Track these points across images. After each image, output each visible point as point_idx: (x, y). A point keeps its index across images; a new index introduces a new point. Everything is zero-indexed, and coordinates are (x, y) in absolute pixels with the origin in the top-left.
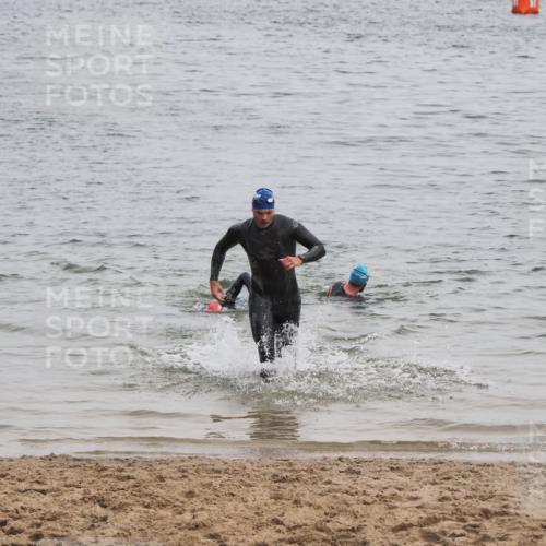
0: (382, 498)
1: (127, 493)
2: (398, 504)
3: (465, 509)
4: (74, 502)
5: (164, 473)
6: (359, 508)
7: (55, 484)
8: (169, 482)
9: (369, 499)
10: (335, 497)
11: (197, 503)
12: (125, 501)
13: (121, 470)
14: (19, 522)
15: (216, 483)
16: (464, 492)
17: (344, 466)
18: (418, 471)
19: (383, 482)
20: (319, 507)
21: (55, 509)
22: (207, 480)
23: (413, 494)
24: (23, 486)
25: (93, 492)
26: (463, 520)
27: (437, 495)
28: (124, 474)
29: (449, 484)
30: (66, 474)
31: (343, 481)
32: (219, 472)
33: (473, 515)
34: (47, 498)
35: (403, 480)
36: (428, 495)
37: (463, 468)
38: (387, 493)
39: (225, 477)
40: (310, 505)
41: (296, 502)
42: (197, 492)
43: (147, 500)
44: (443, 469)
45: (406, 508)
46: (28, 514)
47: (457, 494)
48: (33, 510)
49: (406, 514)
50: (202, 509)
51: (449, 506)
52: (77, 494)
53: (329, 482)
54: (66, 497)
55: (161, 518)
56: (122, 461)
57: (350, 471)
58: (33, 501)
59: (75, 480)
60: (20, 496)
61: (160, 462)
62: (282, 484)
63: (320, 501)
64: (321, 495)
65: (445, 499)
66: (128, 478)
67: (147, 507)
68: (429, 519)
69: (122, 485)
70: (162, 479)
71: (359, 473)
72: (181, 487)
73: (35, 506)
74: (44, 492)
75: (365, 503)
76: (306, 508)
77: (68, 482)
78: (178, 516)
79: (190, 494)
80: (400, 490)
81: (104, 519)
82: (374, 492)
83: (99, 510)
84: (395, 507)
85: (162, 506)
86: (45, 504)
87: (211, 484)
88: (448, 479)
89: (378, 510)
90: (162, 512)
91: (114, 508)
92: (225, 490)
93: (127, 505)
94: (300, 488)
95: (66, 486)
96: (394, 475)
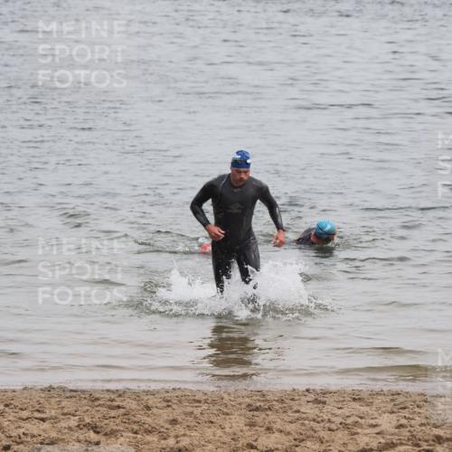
0: (345, 426)
1: (118, 421)
2: (359, 430)
3: (420, 435)
4: (70, 428)
5: (150, 403)
6: (325, 434)
7: (53, 413)
8: (155, 410)
9: (333, 427)
10: (303, 424)
11: (180, 429)
12: (115, 428)
13: (112, 400)
14: (21, 446)
15: (197, 412)
16: (418, 420)
17: (311, 397)
18: (378, 401)
19: (346, 411)
20: (289, 433)
21: (54, 435)
22: (189, 409)
23: (373, 422)
24: (25, 414)
25: (88, 420)
26: (418, 445)
27: (395, 423)
28: (115, 404)
29: (406, 413)
30: (63, 404)
31: (310, 410)
32: (199, 401)
33: (426, 441)
34: (46, 425)
35: (365, 409)
36: (387, 422)
37: (418, 398)
38: (349, 421)
39: (205, 407)
40: (281, 431)
41: (268, 429)
42: (180, 420)
43: (136, 427)
44: (400, 399)
45: (366, 435)
46: (29, 439)
47: (413, 422)
48: (33, 436)
49: (366, 439)
50: (184, 435)
51: (405, 433)
52: (73, 422)
53: (298, 411)
54: (63, 424)
55: (148, 443)
56: (113, 392)
57: (316, 401)
58: (33, 428)
59: (71, 410)
60: (22, 424)
61: (147, 392)
62: (255, 413)
63: (289, 428)
64: (291, 422)
65: (402, 426)
66: (119, 407)
67: (136, 433)
68: (387, 444)
69: (113, 413)
70: (148, 408)
71: (324, 403)
72: (166, 415)
73: (35, 432)
74: (43, 420)
75: (330, 430)
76: (277, 434)
77: (65, 411)
78: (163, 442)
79: (174, 422)
80: (361, 418)
81: (98, 443)
82: (338, 420)
83: (92, 436)
84: (357, 433)
85: (148, 432)
86: (44, 431)
87: (192, 413)
88: (405, 408)
89: (341, 436)
90: (149, 438)
91: (106, 434)
92: (205, 418)
93: (117, 431)
94: (272, 416)
95: (64, 414)
96: (356, 405)
